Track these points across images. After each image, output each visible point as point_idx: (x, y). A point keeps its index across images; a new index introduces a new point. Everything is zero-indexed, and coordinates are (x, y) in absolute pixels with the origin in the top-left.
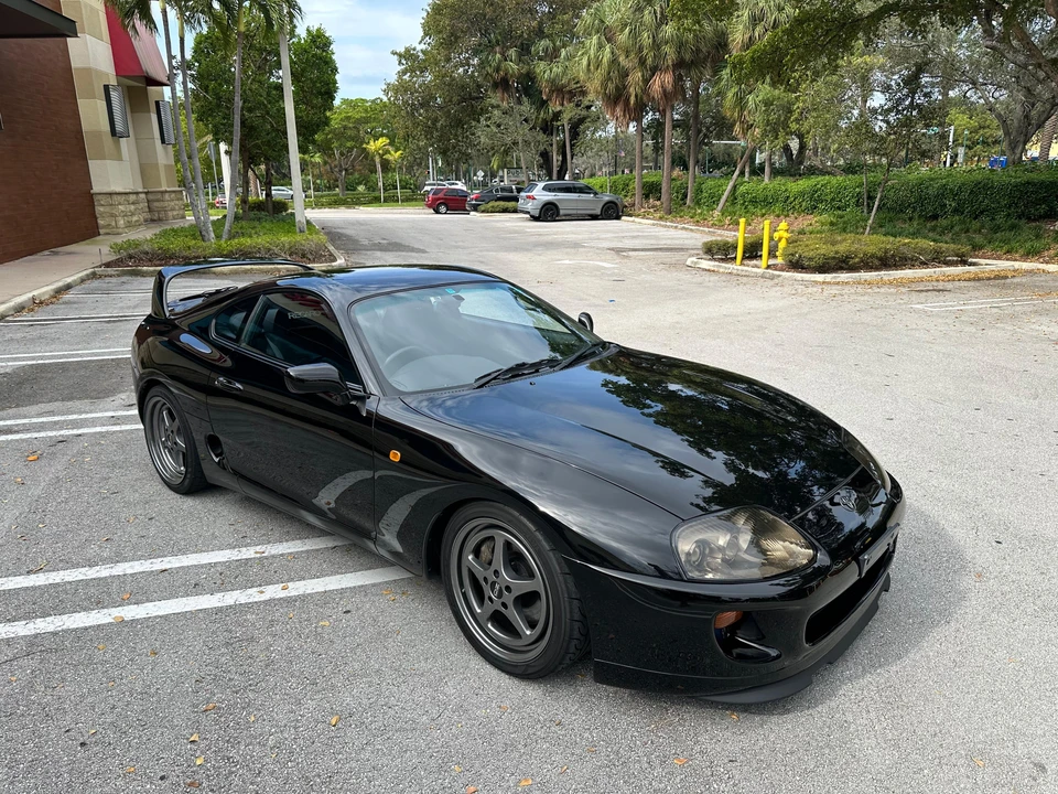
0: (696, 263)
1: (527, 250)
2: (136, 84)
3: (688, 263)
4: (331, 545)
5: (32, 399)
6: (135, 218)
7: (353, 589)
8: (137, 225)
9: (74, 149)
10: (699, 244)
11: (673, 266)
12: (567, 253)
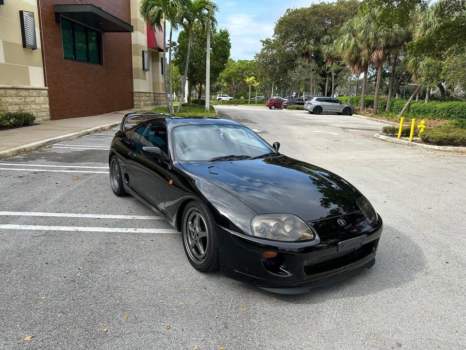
0: (378, 136)
1: (302, 126)
2: (155, 51)
3: (375, 136)
4: (159, 219)
5: (85, 160)
6: (148, 103)
7: (158, 234)
8: (149, 105)
9: (128, 74)
10: (381, 128)
11: (368, 137)
12: (319, 128)
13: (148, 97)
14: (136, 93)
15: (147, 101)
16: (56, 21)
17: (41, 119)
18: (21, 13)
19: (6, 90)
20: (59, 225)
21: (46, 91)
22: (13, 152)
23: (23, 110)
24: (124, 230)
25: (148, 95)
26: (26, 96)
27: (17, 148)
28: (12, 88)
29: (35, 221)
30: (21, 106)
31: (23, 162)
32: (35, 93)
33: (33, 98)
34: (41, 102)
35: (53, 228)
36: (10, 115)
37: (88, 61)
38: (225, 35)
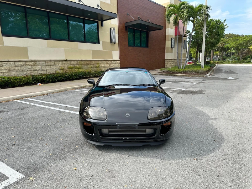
8: (173, 66)
9: (163, 50)
13: (173, 61)
14: (166, 60)
15: (172, 64)
16: (126, 30)
18: (110, 28)
19: (102, 61)
21: (119, 61)
25: (173, 60)
26: (110, 64)
28: (105, 61)
32: (114, 62)
33: (113, 64)
34: (116, 66)
36: (101, 72)
37: (141, 46)
38: (219, 22)
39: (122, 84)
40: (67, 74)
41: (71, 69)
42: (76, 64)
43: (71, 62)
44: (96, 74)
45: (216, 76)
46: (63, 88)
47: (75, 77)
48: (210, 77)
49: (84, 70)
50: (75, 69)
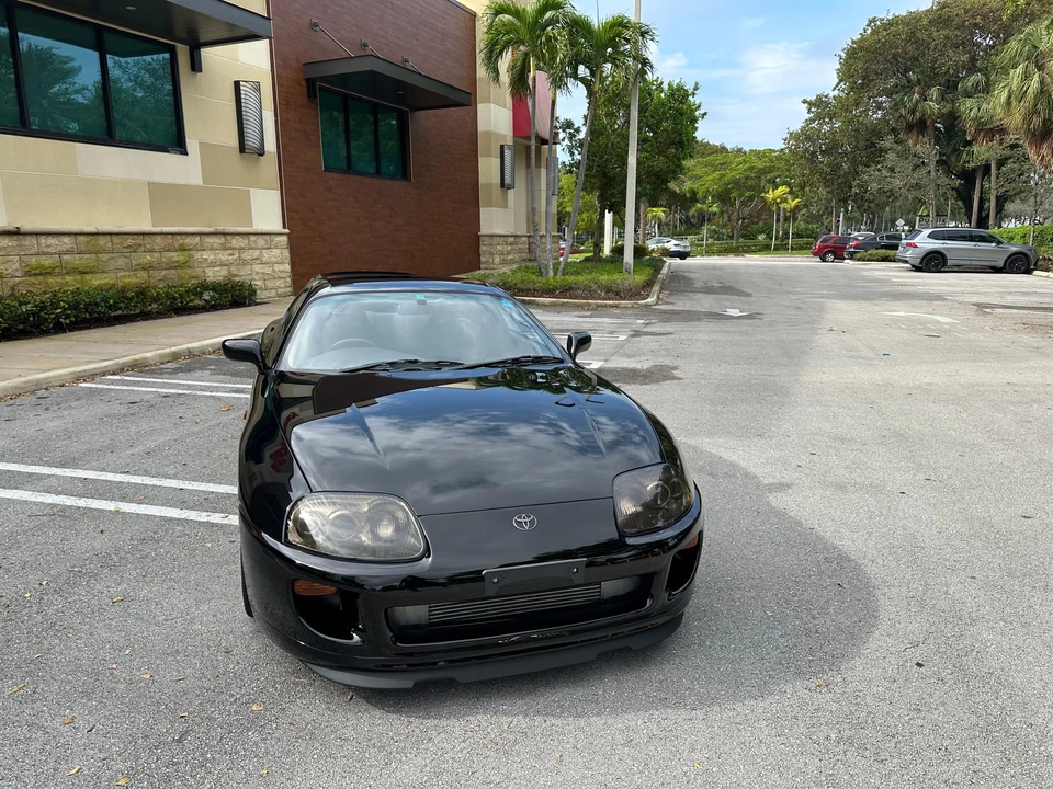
2: (530, 144)
6: (510, 257)
8: (512, 262)
9: (469, 198)
13: (511, 244)
14: (484, 238)
15: (509, 253)
16: (309, 97)
17: (273, 293)
18: (237, 84)
19: (204, 237)
20: (100, 497)
21: (285, 238)
22: (162, 356)
23: (236, 275)
24: (203, 517)
25: (511, 239)
26: (243, 249)
27: (174, 349)
28: (215, 234)
29: (67, 487)
30: (233, 269)
31: (167, 376)
32: (261, 242)
33: (257, 253)
34: (274, 259)
35: (82, 503)
36: (203, 285)
37: (378, 173)
38: (679, 95)
39: (416, 361)
40: (26, 304)
41: (41, 278)
42: (68, 252)
43: (43, 240)
44: (175, 299)
45: (681, 304)
46: (24, 379)
47: (68, 317)
48: (660, 307)
49: (112, 282)
50: (67, 273)
